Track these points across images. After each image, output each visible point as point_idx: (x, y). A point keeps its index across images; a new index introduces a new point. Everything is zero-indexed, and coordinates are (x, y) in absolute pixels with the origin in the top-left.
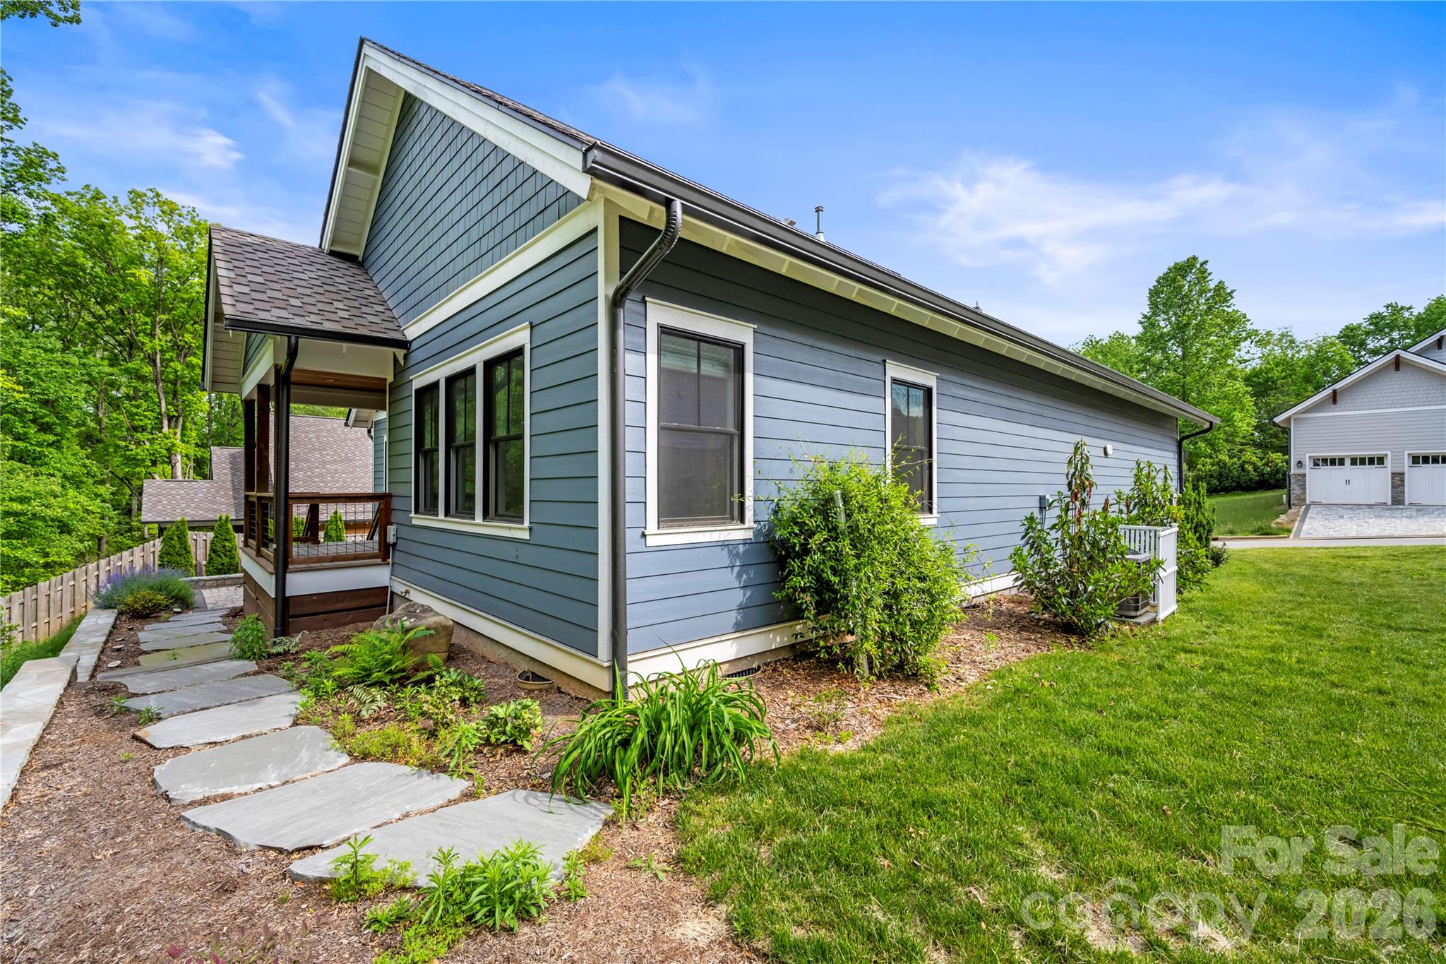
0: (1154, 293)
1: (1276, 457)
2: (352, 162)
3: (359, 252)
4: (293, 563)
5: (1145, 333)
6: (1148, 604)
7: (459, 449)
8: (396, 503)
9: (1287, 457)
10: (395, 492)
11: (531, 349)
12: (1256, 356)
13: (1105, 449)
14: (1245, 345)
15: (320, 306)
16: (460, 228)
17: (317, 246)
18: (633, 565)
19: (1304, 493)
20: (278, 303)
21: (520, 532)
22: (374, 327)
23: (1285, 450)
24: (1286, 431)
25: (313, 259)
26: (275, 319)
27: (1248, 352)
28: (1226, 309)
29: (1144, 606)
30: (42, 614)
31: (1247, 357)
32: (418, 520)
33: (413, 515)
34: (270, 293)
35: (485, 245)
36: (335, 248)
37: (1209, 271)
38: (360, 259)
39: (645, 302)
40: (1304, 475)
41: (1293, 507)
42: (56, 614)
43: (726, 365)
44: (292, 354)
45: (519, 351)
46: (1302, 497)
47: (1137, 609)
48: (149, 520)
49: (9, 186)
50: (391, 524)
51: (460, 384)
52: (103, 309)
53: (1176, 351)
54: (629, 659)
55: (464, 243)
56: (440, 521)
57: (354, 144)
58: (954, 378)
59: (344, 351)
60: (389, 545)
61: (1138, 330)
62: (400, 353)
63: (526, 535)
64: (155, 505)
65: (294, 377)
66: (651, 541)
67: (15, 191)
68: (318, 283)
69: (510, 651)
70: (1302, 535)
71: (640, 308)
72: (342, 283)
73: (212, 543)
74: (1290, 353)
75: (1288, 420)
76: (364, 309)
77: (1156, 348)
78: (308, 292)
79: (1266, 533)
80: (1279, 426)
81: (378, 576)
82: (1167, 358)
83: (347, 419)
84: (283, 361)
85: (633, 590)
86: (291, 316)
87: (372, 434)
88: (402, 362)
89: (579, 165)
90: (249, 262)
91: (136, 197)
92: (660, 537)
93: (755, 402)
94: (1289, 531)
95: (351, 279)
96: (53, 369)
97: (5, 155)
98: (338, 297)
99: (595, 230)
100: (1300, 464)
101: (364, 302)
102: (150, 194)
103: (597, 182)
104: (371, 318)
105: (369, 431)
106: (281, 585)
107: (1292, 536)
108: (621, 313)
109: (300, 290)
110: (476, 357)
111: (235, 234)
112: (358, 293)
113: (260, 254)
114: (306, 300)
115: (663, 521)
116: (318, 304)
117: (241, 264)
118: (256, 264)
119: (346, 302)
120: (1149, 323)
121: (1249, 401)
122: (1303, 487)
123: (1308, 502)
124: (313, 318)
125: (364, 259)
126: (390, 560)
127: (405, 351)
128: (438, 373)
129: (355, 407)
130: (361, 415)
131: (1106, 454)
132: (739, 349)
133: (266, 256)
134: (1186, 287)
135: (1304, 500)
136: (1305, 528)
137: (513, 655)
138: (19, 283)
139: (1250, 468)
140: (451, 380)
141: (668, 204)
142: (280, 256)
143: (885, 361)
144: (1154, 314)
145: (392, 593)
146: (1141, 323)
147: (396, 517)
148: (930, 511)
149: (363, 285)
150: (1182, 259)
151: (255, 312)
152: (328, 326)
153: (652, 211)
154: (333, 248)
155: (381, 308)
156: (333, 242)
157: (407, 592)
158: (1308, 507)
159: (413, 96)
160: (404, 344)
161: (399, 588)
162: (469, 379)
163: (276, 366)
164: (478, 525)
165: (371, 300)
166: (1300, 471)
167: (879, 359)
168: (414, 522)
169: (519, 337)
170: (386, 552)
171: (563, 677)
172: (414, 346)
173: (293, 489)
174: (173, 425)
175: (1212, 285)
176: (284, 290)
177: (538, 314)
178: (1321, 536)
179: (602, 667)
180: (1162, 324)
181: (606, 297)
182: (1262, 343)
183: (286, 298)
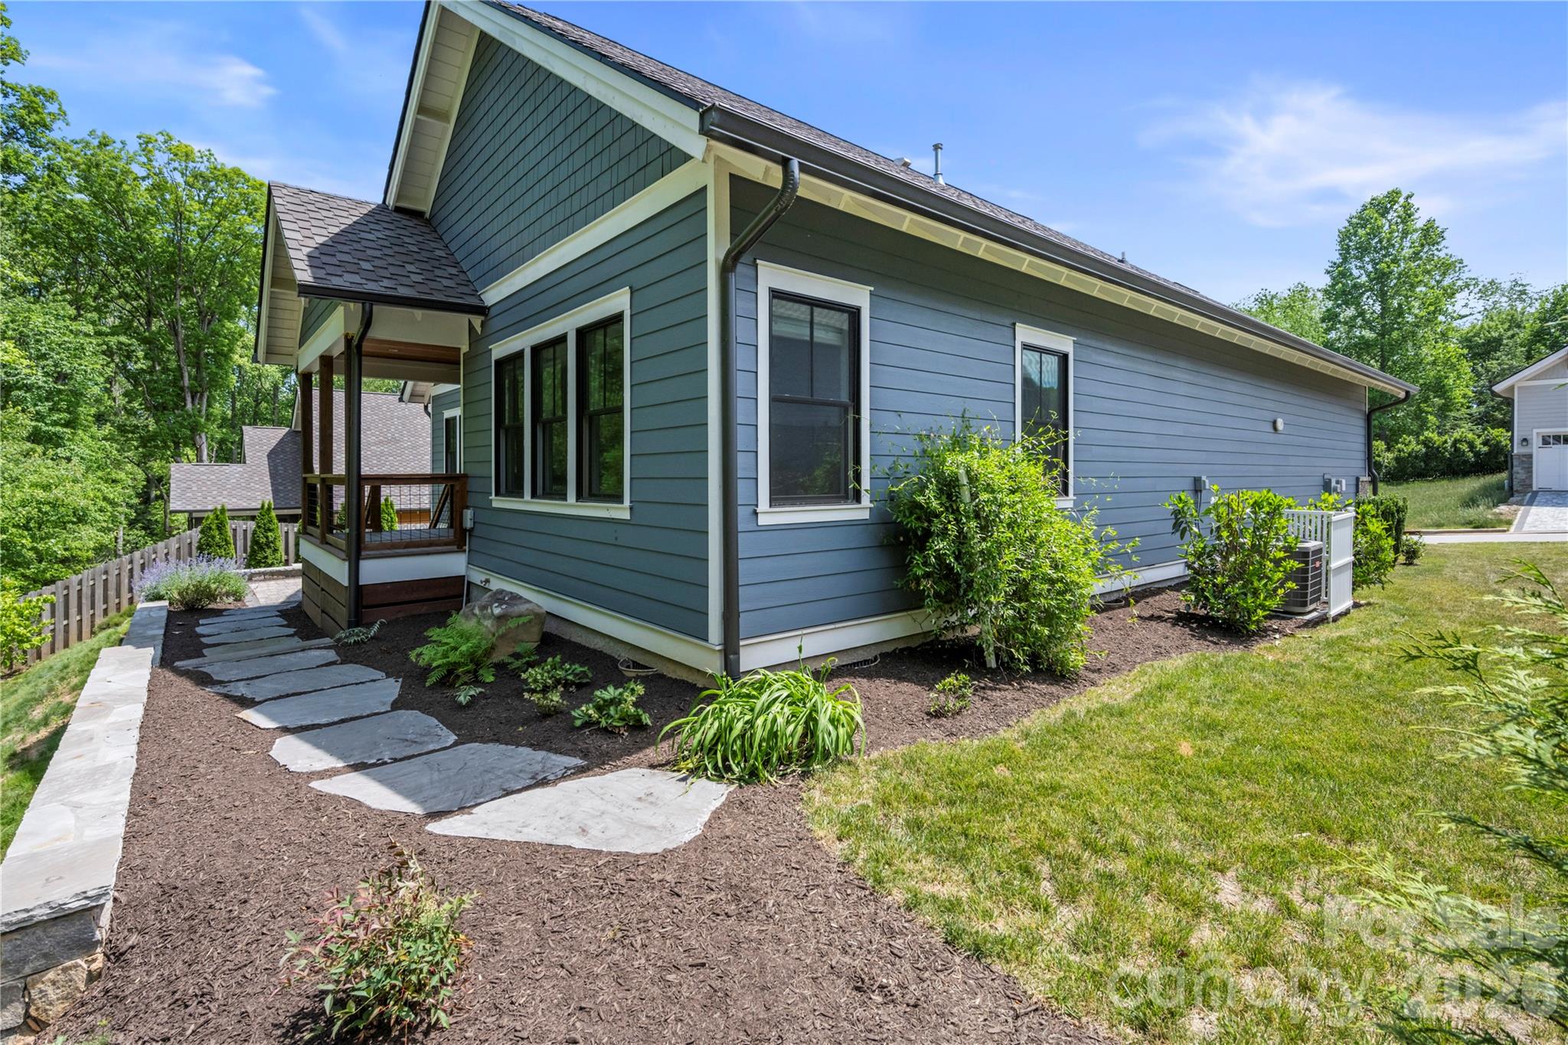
0: (1345, 236)
1: (1499, 434)
2: (422, 109)
3: (426, 207)
4: (367, 549)
5: (1333, 286)
6: (1318, 599)
7: (548, 426)
8: (473, 485)
9: (1510, 434)
10: (470, 473)
11: (631, 316)
12: (1475, 311)
13: (1274, 423)
14: (1461, 297)
15: (392, 270)
16: (548, 184)
17: (380, 202)
18: (745, 545)
19: (1531, 477)
20: (350, 268)
21: (621, 512)
22: (449, 292)
23: (1508, 425)
24: (1509, 402)
25: (377, 217)
26: (348, 284)
27: (1466, 305)
28: (1436, 252)
29: (1312, 602)
30: (73, 610)
31: (1464, 311)
32: (498, 503)
33: (493, 497)
34: (341, 257)
35: (577, 202)
36: (401, 204)
37: (1416, 207)
38: (427, 215)
39: (756, 266)
40: (1530, 456)
41: (1516, 494)
42: (88, 611)
43: (840, 331)
44: (367, 322)
45: (618, 318)
46: (1527, 482)
47: (1305, 604)
48: (178, 508)
49: (11, 135)
50: (468, 507)
51: (548, 353)
52: (118, 269)
53: (1372, 306)
54: (742, 643)
55: (552, 200)
56: (527, 503)
57: (425, 89)
58: (1094, 343)
59: (419, 319)
60: (466, 530)
61: (1325, 281)
62: (477, 321)
63: (626, 515)
64: (184, 490)
65: (366, 347)
66: (763, 520)
67: (17, 139)
68: (386, 243)
69: (607, 640)
70: (1526, 528)
71: (750, 271)
72: (411, 243)
73: (254, 532)
74: (1520, 306)
75: (1511, 388)
76: (438, 272)
77: (1346, 303)
78: (378, 253)
79: (1479, 526)
80: (1500, 396)
81: (453, 564)
82: (1362, 314)
83: (402, 394)
84: (355, 329)
85: (745, 571)
86: (364, 281)
87: (430, 409)
88: (479, 330)
89: (696, 127)
90: (314, 222)
91: (146, 143)
92: (770, 516)
93: (872, 371)
94: (1509, 523)
95: (420, 239)
96: (66, 339)
97: (6, 95)
98: (409, 259)
99: (705, 188)
100: (1525, 441)
101: (436, 263)
102: (161, 138)
103: (713, 142)
104: (446, 282)
105: (426, 408)
106: (354, 572)
107: (1512, 529)
108: (732, 278)
109: (370, 252)
110: (566, 324)
111: (296, 191)
112: (428, 255)
113: (325, 213)
114: (377, 263)
115: (776, 499)
116: (390, 268)
117: (307, 225)
118: (321, 224)
119: (418, 264)
120: (1339, 273)
121: (1466, 367)
122: (1529, 470)
123: (1534, 489)
124: (386, 283)
125: (432, 216)
126: (467, 548)
127: (483, 318)
128: (523, 341)
129: (411, 379)
130: (418, 388)
131: (1275, 428)
132: (854, 314)
133: (330, 214)
134: (1387, 226)
135: (1531, 486)
136: (1529, 519)
137: (612, 644)
138: (25, 243)
139: (1464, 447)
140: (536, 350)
141: (785, 163)
142: (345, 214)
143: (1014, 324)
144: (1345, 260)
145: (469, 583)
146: (1328, 272)
147: (472, 499)
148: (1066, 492)
149: (433, 245)
150: (1380, 193)
151: (328, 277)
152: (403, 291)
153: (767, 170)
154: (399, 204)
155: (454, 271)
156: (399, 197)
157: (487, 581)
158: (1535, 494)
159: (491, 37)
160: (482, 310)
161: (477, 576)
162: (559, 348)
163: (346, 336)
164: (571, 506)
165: (443, 261)
166: (1525, 450)
167: (1008, 322)
168: (495, 504)
169: (618, 301)
170: (459, 539)
171: (668, 665)
172: (493, 312)
173: (365, 470)
174: (197, 401)
175: (1420, 224)
176: (353, 252)
177: (641, 277)
178: (1549, 529)
179: (714, 650)
180: (1356, 272)
181: (717, 260)
182: (1484, 293)
183: (356, 261)
